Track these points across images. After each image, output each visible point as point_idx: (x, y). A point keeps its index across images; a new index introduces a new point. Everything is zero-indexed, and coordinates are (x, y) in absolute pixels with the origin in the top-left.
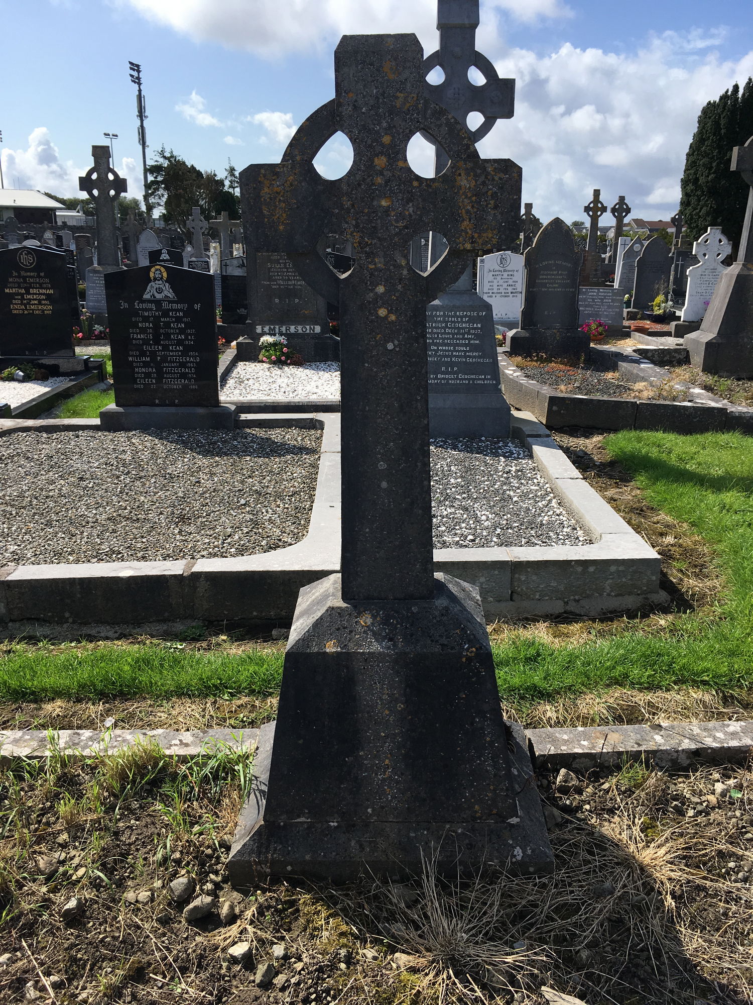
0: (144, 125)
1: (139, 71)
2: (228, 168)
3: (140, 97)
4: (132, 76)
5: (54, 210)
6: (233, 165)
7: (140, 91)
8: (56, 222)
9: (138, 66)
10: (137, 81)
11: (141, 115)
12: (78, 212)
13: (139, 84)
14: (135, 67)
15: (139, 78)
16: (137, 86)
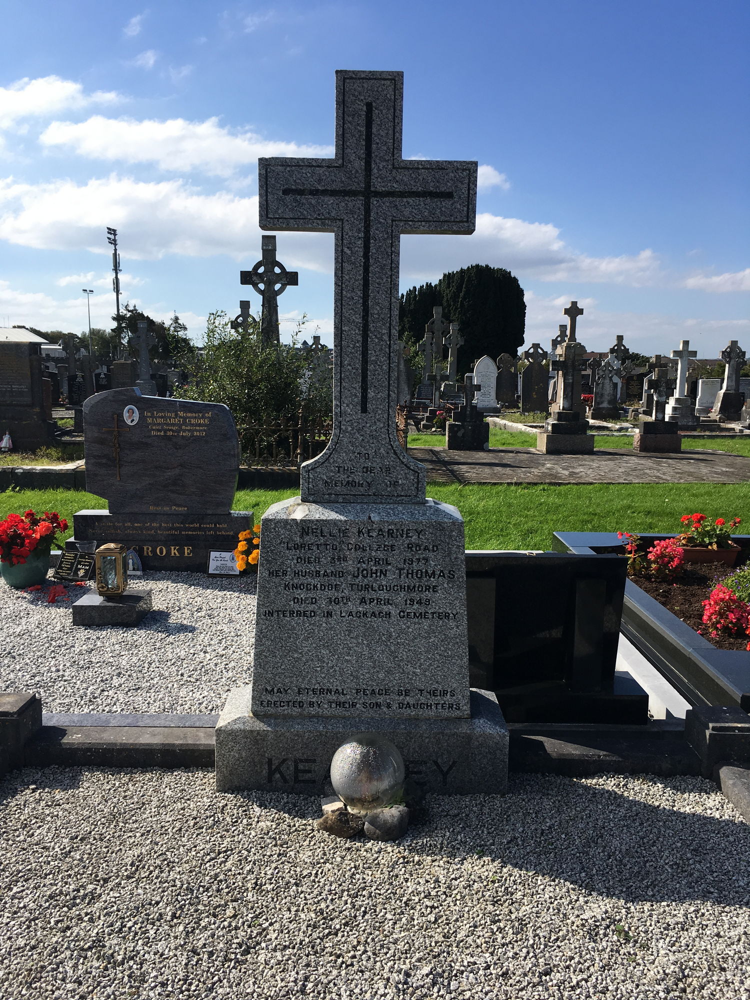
0: (119, 276)
1: (115, 235)
2: (173, 317)
3: (115, 255)
4: (109, 238)
5: (40, 344)
6: (178, 315)
7: (116, 250)
8: (41, 354)
9: (115, 231)
10: (114, 242)
11: (116, 269)
12: (60, 345)
13: (115, 245)
14: (112, 231)
15: (115, 240)
16: (113, 246)
